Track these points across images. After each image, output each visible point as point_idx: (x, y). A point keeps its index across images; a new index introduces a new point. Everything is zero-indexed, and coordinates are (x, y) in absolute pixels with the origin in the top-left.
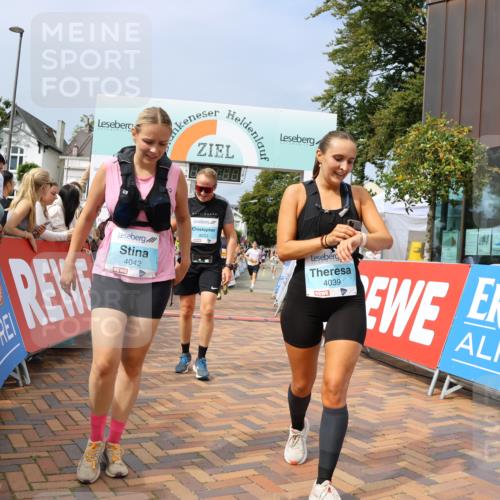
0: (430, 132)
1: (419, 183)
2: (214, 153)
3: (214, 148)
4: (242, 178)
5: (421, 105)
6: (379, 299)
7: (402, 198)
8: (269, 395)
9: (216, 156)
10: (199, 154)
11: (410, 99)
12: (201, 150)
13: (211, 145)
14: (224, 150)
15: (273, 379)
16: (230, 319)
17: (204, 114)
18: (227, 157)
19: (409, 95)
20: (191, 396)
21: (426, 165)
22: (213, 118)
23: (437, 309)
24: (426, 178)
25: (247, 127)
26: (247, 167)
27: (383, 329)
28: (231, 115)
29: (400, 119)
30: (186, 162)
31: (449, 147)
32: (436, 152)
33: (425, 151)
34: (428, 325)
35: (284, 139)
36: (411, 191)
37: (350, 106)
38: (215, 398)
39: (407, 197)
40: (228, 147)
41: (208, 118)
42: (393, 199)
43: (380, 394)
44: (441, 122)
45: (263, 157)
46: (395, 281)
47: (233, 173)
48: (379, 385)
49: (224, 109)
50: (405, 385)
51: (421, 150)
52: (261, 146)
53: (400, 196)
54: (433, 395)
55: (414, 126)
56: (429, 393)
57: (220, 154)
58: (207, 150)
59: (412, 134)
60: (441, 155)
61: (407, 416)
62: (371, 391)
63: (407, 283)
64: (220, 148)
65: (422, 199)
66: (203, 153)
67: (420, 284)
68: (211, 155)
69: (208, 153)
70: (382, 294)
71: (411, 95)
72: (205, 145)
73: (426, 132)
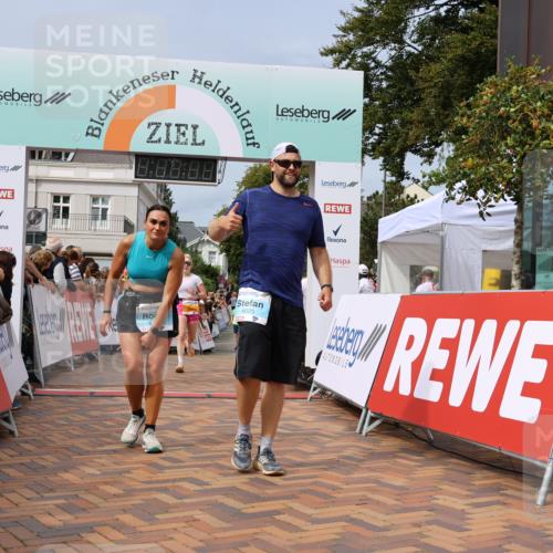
0: (515, 88)
1: (501, 170)
2: (173, 138)
3: (173, 129)
4: (218, 176)
5: (495, 52)
6: (446, 354)
7: (474, 195)
8: (278, 512)
9: (176, 143)
10: (150, 140)
11: (475, 44)
12: (153, 134)
13: (168, 125)
14: (189, 133)
15: (284, 486)
16: (209, 397)
17: (155, 76)
18: (195, 143)
19: (474, 38)
20: (151, 520)
21: (509, 141)
22: (169, 82)
23: (542, 364)
24: (510, 161)
25: (225, 96)
26: (226, 159)
27: (456, 400)
28: (197, 77)
29: (459, 79)
30: (129, 153)
31: (546, 111)
32: (525, 119)
33: (508, 118)
34: (529, 390)
35: (282, 113)
36: (489, 183)
37: (378, 64)
38: (191, 521)
39: (480, 193)
40: (195, 127)
41: (161, 82)
42: (458, 197)
43: (459, 504)
44: (532, 72)
45: (251, 142)
46: (470, 324)
47: (203, 168)
48: (455, 490)
49: (186, 67)
50: (497, 489)
51: (501, 116)
52: (246, 125)
53: (470, 192)
54: (545, 503)
55: (490, 79)
56: (539, 502)
57: (182, 139)
58: (161, 133)
59: (486, 93)
60: (534, 123)
61: (509, 539)
62: (443, 500)
63: (490, 326)
64: (183, 129)
65: (506, 196)
66: (154, 138)
67: (512, 326)
68: (168, 141)
69: (164, 138)
70: (450, 345)
71: (475, 39)
72: (158, 125)
73: (509, 89)
